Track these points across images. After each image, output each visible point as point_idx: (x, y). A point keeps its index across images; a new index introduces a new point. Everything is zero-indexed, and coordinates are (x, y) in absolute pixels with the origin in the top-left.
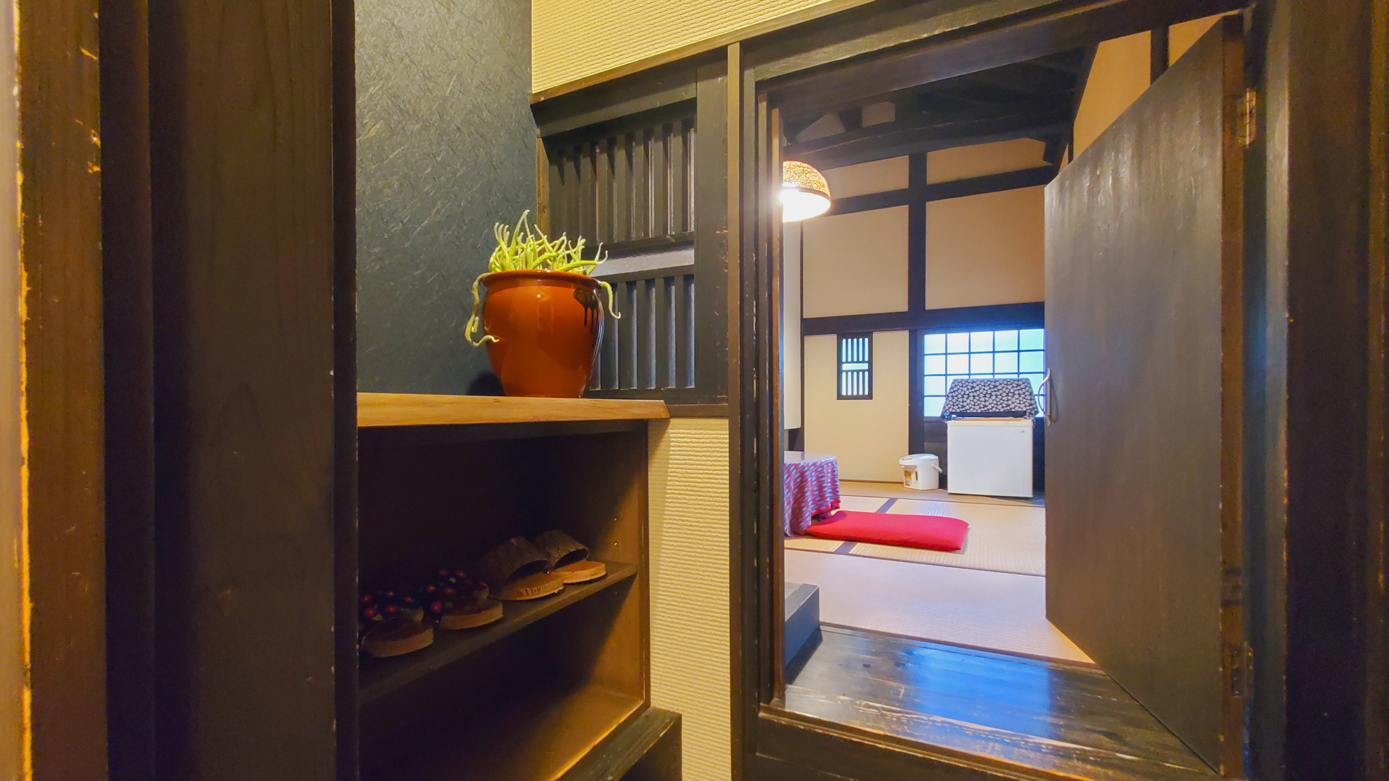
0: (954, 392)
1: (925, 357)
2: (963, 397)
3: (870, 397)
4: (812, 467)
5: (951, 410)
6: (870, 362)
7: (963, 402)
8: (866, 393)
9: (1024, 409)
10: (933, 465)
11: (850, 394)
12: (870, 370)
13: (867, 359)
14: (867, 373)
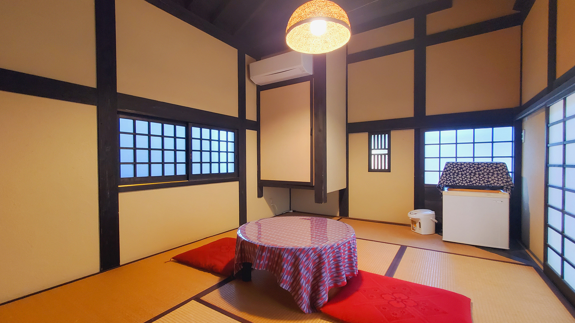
0: (447, 171)
1: (425, 146)
2: (454, 175)
3: (389, 170)
4: (330, 250)
5: (445, 183)
6: (389, 149)
7: (454, 178)
8: (387, 168)
9: (502, 185)
10: (431, 218)
11: (376, 168)
12: (389, 154)
13: (387, 147)
14: (387, 156)
